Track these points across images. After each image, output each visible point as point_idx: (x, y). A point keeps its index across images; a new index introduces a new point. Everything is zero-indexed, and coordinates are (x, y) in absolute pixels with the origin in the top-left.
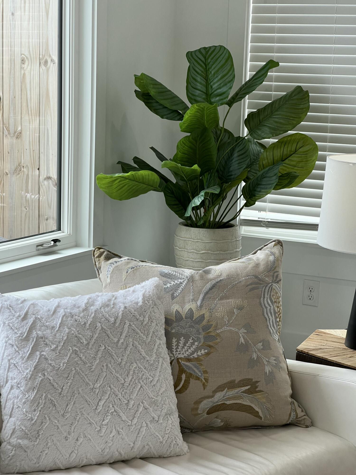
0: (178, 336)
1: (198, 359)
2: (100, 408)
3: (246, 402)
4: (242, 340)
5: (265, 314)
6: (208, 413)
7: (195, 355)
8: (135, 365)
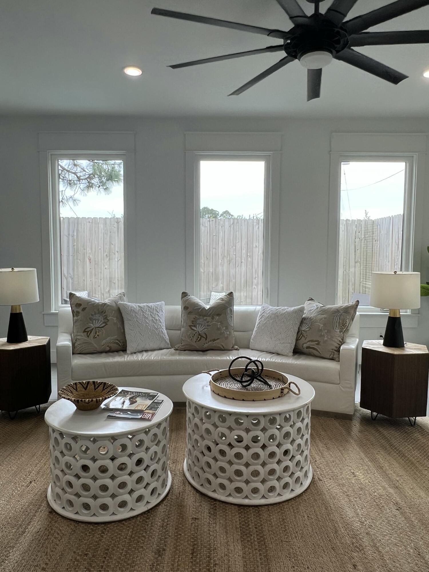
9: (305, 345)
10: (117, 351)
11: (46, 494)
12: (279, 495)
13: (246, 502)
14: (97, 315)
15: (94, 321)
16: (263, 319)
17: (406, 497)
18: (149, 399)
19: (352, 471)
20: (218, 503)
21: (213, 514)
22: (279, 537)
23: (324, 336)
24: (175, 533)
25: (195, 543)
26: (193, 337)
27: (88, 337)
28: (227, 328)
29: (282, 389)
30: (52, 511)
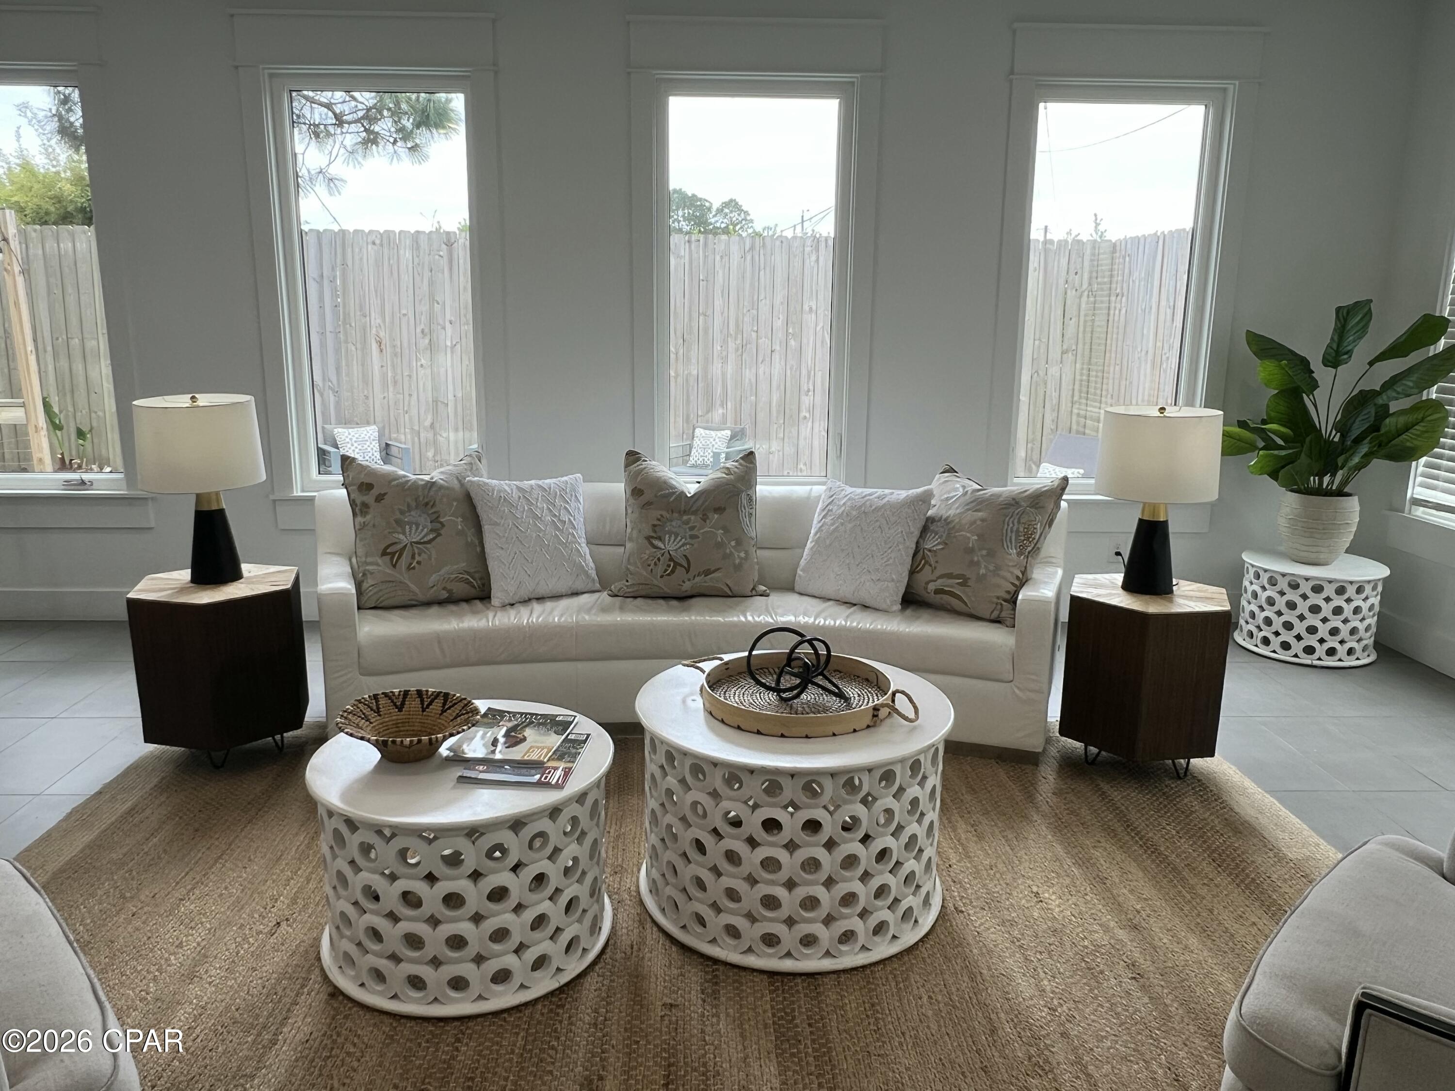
0: (932, 534)
1: (935, 551)
3: (959, 592)
4: (970, 544)
9: (932, 587)
10: (467, 600)
11: (319, 952)
12: (864, 948)
13: (788, 965)
14: (413, 513)
15: (407, 527)
16: (829, 520)
17: (1154, 948)
18: (555, 732)
19: (1035, 889)
20: (721, 968)
21: (711, 994)
22: (862, 1044)
23: (978, 564)
24: (624, 1040)
25: (672, 1060)
26: (655, 564)
27: (394, 566)
28: (739, 543)
29: (876, 709)
30: (336, 993)
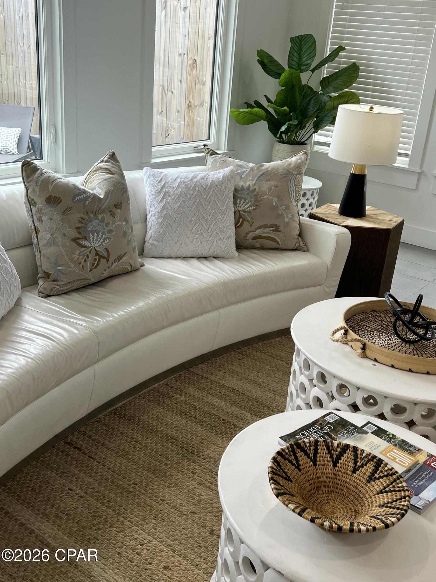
0: (241, 198)
1: (249, 212)
2: (194, 230)
3: (273, 236)
4: (274, 204)
5: (290, 191)
6: (252, 240)
7: (248, 209)
8: (214, 211)
